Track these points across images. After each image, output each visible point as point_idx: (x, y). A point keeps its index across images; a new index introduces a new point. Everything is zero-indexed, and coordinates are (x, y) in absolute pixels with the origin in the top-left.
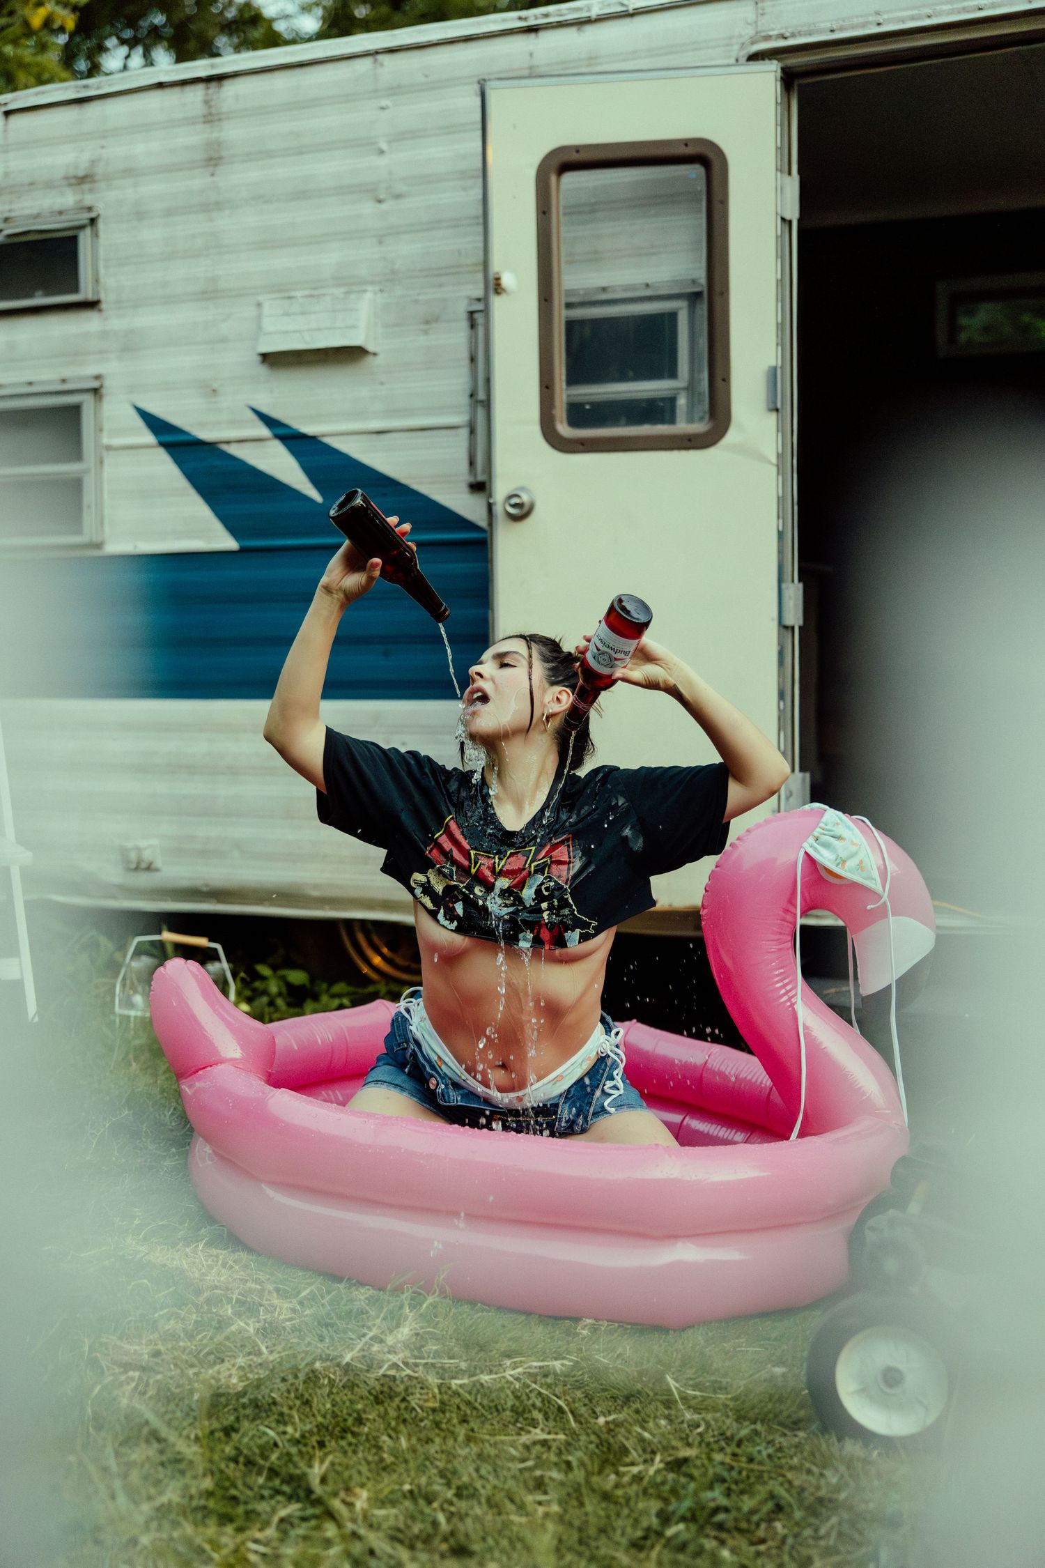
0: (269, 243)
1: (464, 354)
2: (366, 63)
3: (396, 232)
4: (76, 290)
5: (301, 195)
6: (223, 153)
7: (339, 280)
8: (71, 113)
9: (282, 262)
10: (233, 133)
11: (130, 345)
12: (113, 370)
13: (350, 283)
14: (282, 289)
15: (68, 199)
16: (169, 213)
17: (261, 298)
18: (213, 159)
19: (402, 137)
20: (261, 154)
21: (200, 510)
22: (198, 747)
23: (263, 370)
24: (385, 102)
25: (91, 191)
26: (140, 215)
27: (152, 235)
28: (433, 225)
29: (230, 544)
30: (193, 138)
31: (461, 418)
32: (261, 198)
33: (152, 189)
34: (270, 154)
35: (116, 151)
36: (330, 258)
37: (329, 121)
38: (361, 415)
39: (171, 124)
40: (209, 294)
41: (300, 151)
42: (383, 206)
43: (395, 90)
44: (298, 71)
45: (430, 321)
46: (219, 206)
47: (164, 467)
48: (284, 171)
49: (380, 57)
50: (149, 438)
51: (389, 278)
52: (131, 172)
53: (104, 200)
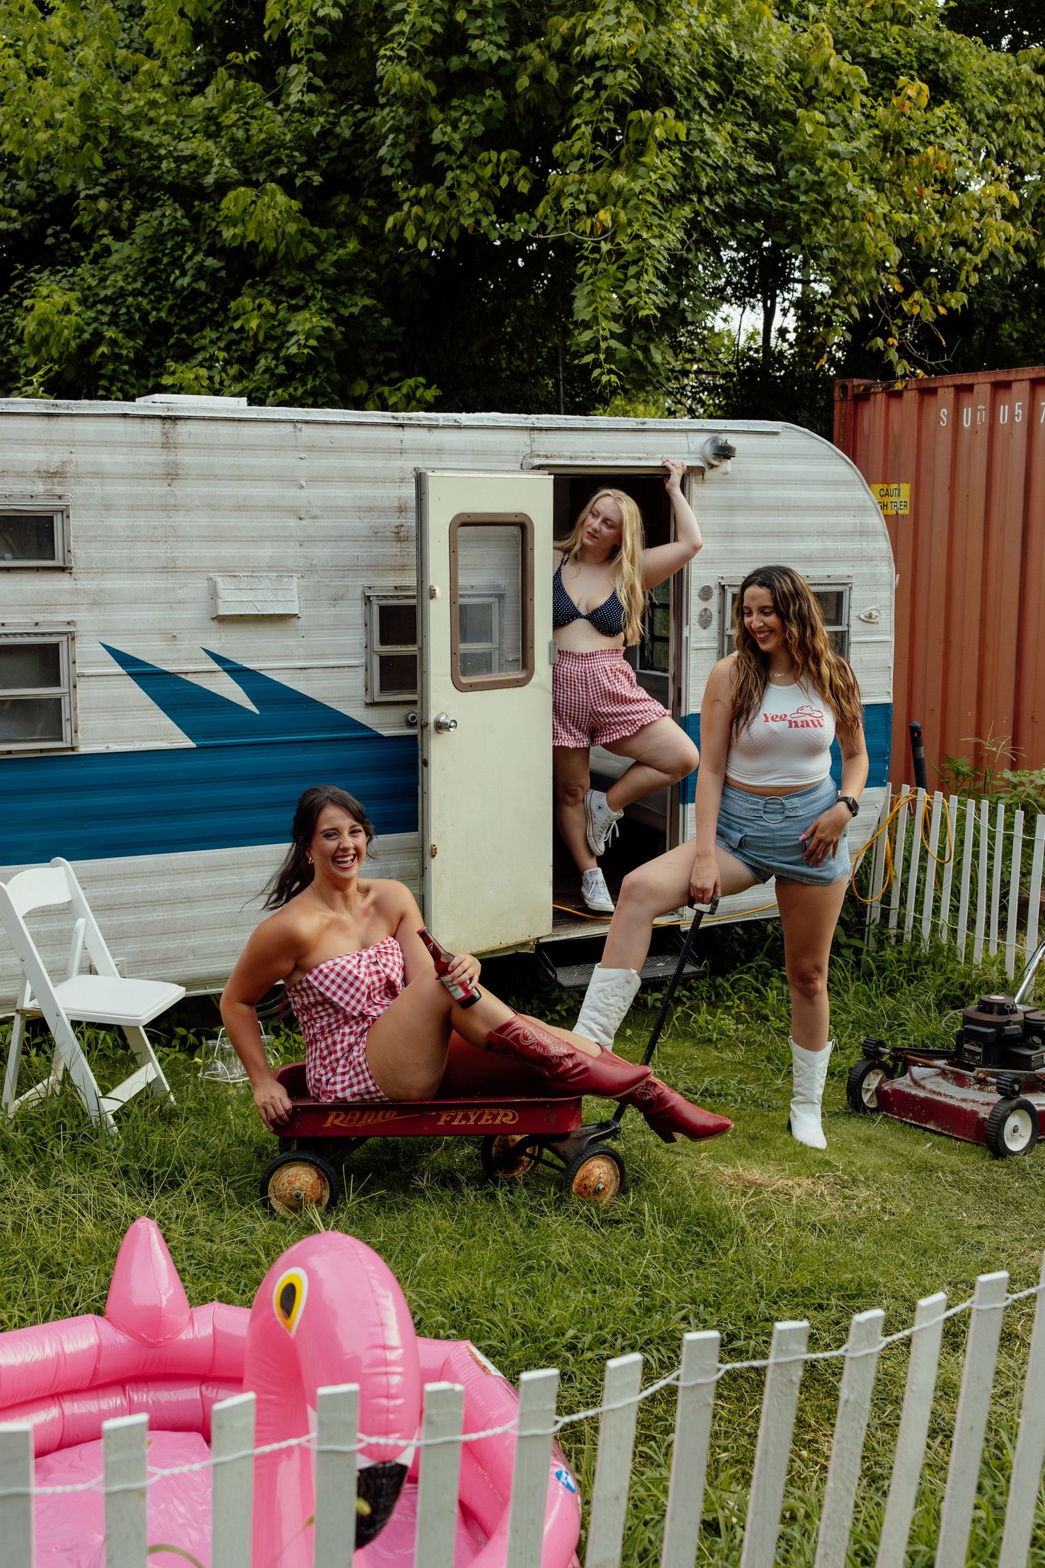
0: (217, 538)
1: (361, 621)
2: (289, 427)
3: (313, 540)
4: (52, 558)
5: (242, 507)
6: (180, 472)
7: (271, 568)
8: (42, 423)
9: (227, 551)
10: (185, 458)
11: (98, 601)
12: (85, 619)
13: (280, 571)
14: (230, 572)
15: (40, 487)
16: (132, 508)
17: (211, 575)
18: (172, 475)
19: (314, 480)
20: (207, 476)
21: (165, 721)
22: (161, 887)
23: (215, 624)
24: (302, 455)
25: (60, 484)
26: (107, 506)
27: (119, 523)
28: (340, 538)
29: (189, 744)
30: (156, 457)
31: (359, 661)
32: (211, 506)
33: (117, 489)
34: (217, 477)
35: (84, 458)
36: (265, 553)
37: (264, 461)
38: (288, 657)
39: (132, 445)
40: (169, 569)
41: (240, 479)
42: (303, 522)
43: (310, 448)
44: (236, 423)
45: (336, 599)
46: (176, 508)
47: (133, 691)
48: (227, 490)
49: (299, 425)
50: (119, 670)
51: (309, 570)
52: (99, 475)
53: (74, 492)
